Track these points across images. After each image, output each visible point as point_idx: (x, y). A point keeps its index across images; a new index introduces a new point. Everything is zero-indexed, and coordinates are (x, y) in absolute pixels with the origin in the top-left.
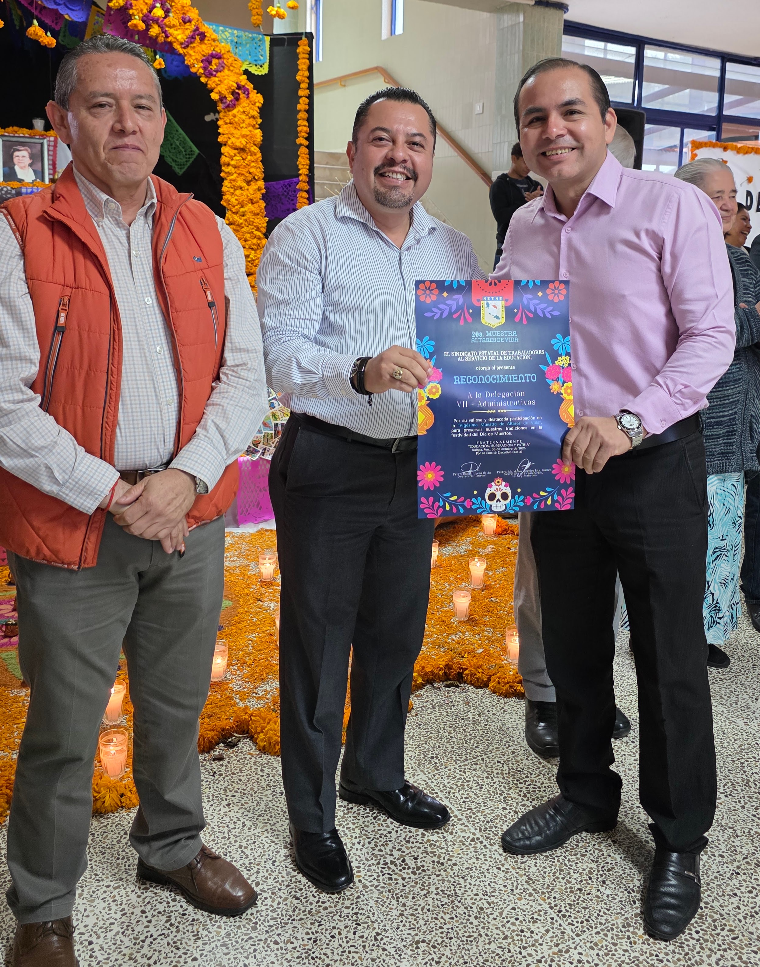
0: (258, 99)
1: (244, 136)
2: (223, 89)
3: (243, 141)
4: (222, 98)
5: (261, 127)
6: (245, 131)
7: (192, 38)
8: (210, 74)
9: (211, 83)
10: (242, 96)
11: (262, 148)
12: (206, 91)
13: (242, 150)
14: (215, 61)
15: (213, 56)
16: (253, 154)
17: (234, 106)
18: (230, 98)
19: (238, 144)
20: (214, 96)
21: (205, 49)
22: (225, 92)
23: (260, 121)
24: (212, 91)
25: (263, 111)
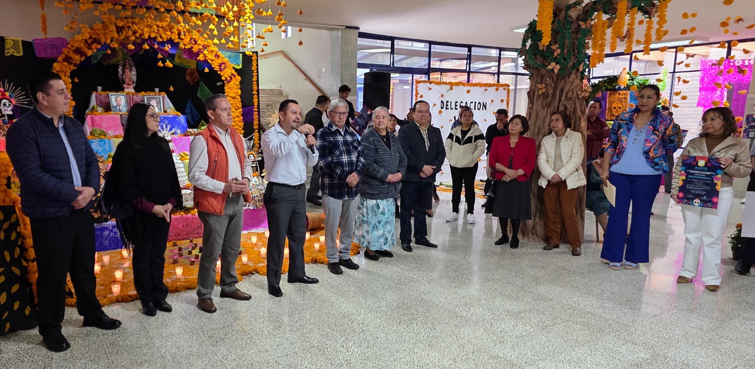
0: (239, 78)
1: (234, 93)
2: (226, 75)
3: (234, 94)
4: (226, 79)
5: (240, 89)
6: (234, 91)
7: (215, 57)
8: (221, 70)
9: (222, 74)
10: (233, 78)
11: (241, 96)
12: (220, 76)
13: (234, 98)
14: (223, 65)
15: (222, 64)
16: (238, 99)
17: (230, 82)
18: (229, 79)
19: (232, 96)
20: (223, 78)
21: (219, 61)
22: (227, 77)
23: (240, 86)
24: (222, 76)
25: (241, 83)
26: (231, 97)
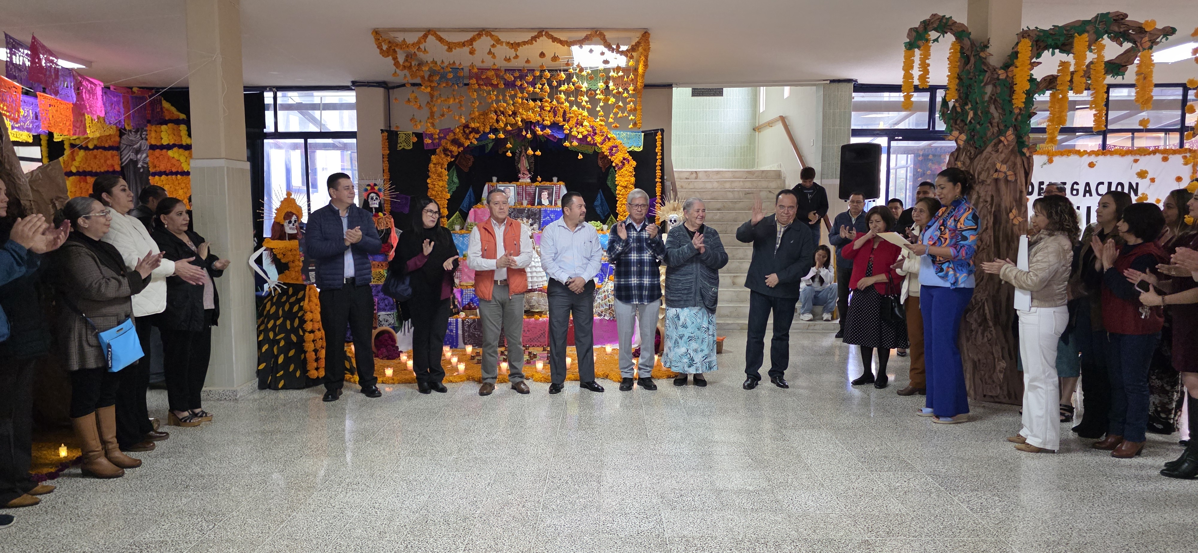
0: (634, 163)
1: (626, 181)
2: (616, 161)
3: (626, 183)
4: (617, 165)
5: (635, 176)
6: (627, 179)
7: (604, 140)
8: (612, 155)
9: (612, 159)
10: (626, 163)
13: (626, 187)
14: (614, 149)
15: (613, 147)
17: (622, 168)
18: (620, 164)
20: (614, 164)
21: (610, 144)
22: (618, 163)
23: (634, 173)
24: (612, 162)
25: (635, 169)
26: (623, 187)
